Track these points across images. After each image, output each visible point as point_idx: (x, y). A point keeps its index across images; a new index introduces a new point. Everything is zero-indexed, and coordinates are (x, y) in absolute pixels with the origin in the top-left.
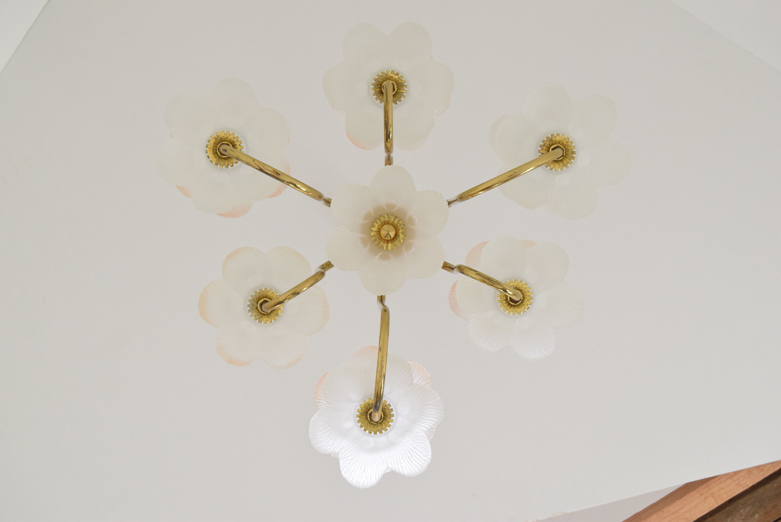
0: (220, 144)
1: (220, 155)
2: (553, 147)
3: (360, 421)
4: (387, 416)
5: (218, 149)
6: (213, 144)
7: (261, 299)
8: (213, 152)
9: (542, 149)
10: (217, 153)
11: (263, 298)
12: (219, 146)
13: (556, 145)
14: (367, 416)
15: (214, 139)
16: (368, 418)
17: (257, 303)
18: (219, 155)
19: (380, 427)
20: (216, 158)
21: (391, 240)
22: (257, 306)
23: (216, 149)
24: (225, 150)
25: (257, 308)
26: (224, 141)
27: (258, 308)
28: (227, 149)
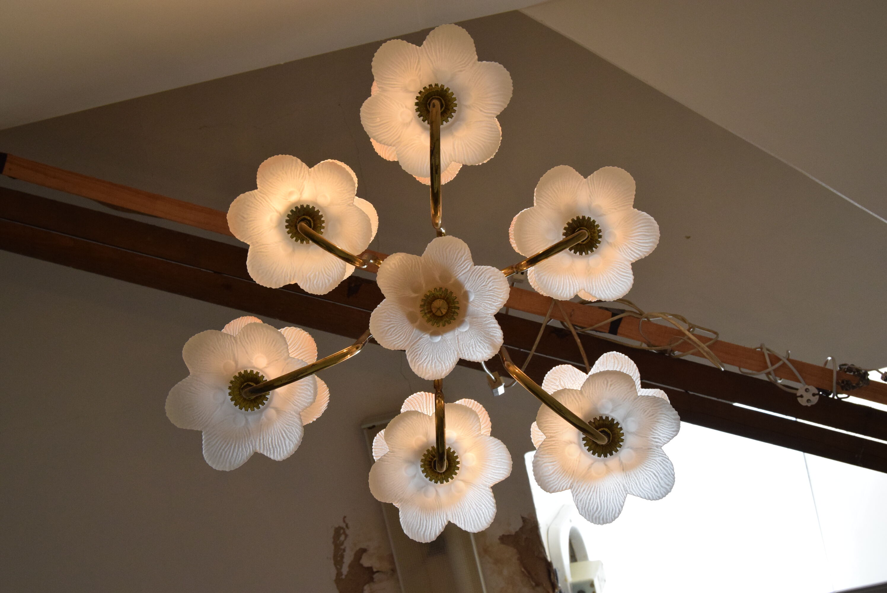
0: (439, 97)
1: (428, 103)
2: (606, 430)
3: (236, 379)
4: (255, 403)
5: (433, 98)
6: (436, 91)
7: (309, 216)
8: (428, 94)
9: (599, 420)
10: (429, 99)
11: (311, 218)
12: (437, 97)
13: (609, 432)
14: (245, 382)
15: (441, 89)
16: (243, 384)
17: (304, 215)
18: (428, 101)
19: (240, 401)
20: (423, 101)
21: (433, 314)
22: (301, 216)
23: (432, 96)
24: (434, 106)
25: (299, 217)
26: (444, 100)
27: (299, 219)
28: (435, 107)
